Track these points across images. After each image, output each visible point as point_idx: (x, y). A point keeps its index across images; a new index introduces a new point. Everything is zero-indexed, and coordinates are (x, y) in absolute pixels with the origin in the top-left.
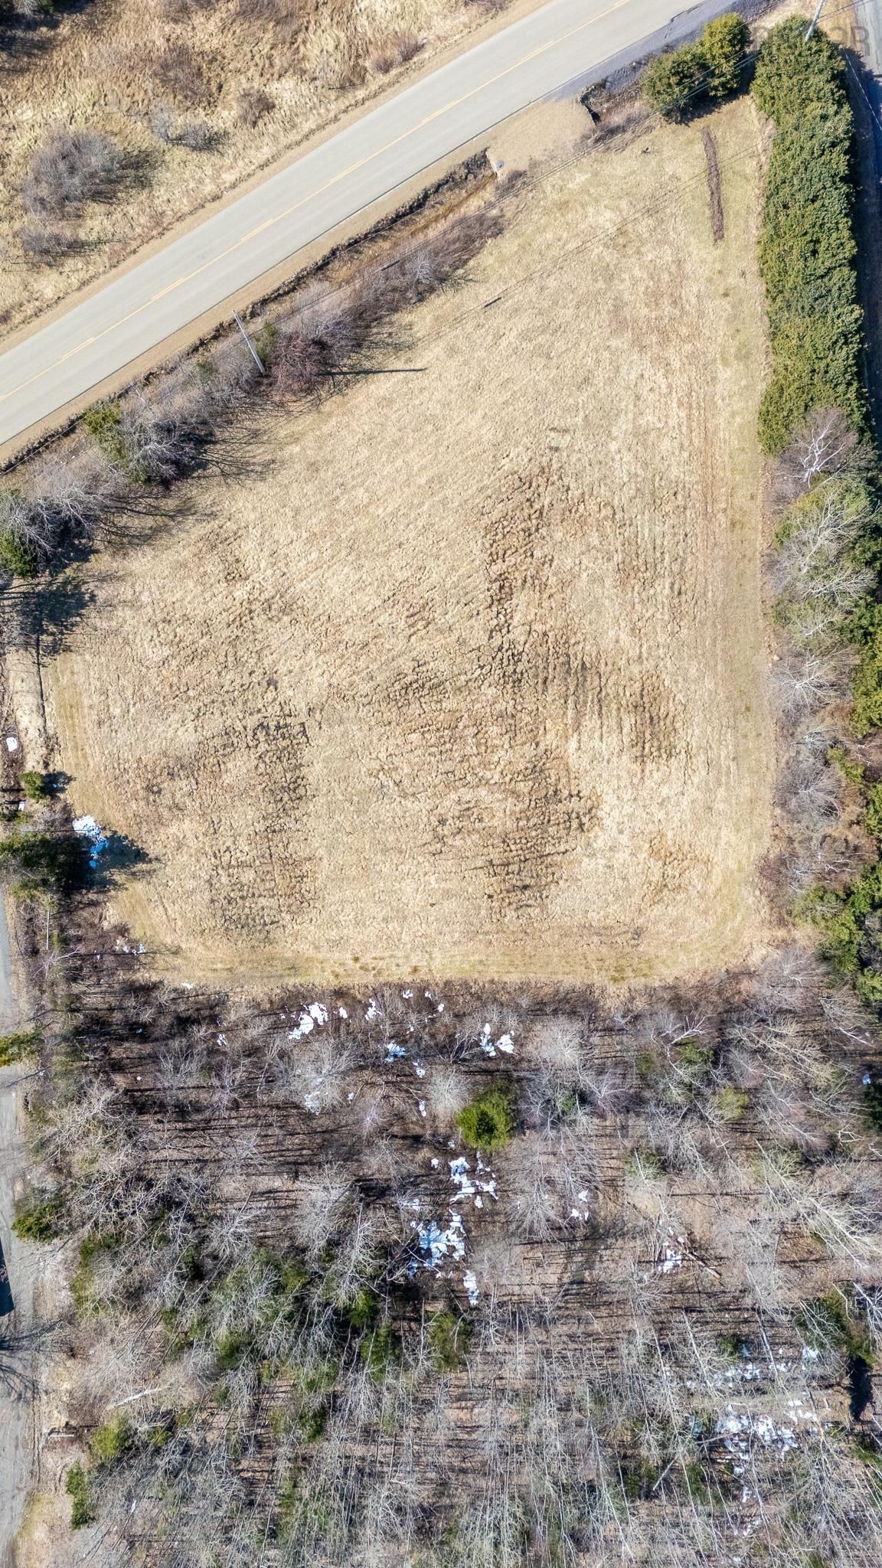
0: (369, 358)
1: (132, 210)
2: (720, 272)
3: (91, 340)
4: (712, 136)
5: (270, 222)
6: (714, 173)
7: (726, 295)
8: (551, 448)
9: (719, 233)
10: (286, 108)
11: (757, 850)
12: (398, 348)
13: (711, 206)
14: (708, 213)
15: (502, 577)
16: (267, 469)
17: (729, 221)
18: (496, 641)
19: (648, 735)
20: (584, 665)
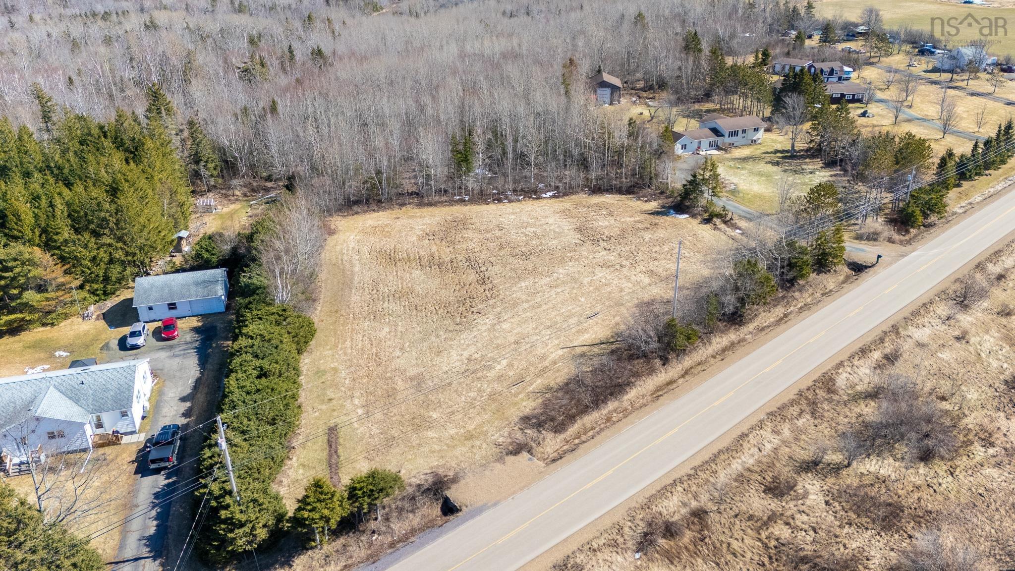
2: (334, 410)
9: (332, 431)
10: (753, 491)
12: (583, 355)
14: (341, 440)
18: (483, 269)
19: (392, 255)
20: (431, 267)
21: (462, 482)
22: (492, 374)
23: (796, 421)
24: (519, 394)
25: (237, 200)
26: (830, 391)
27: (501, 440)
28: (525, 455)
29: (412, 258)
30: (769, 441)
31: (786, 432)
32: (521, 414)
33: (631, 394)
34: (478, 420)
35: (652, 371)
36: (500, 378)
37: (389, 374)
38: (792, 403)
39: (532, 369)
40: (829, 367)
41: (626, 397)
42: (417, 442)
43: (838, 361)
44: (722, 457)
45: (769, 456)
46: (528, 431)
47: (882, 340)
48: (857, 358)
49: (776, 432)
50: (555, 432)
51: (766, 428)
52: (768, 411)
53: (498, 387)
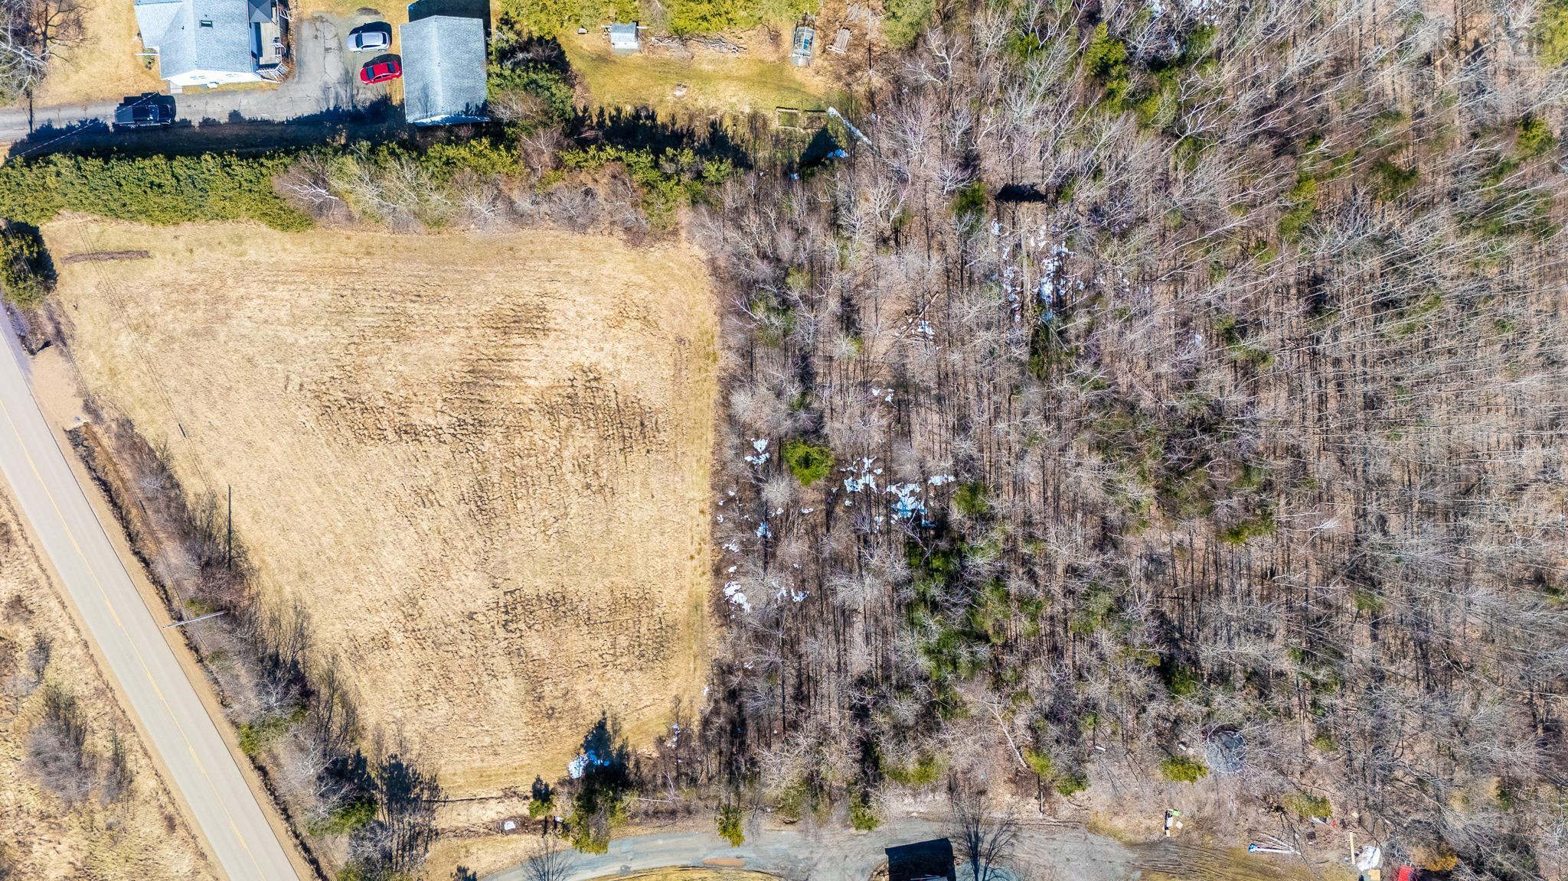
0: (220, 529)
1: (91, 714)
2: (173, 255)
3: (192, 750)
4: (67, 256)
5: (108, 602)
6: (95, 256)
7: (191, 251)
8: (300, 390)
9: (143, 254)
10: (20, 587)
11: (620, 248)
12: (214, 506)
13: (122, 259)
14: (127, 262)
15: (398, 432)
16: (301, 614)
25: (851, 83)
32: (136, 423)
52: (89, 643)
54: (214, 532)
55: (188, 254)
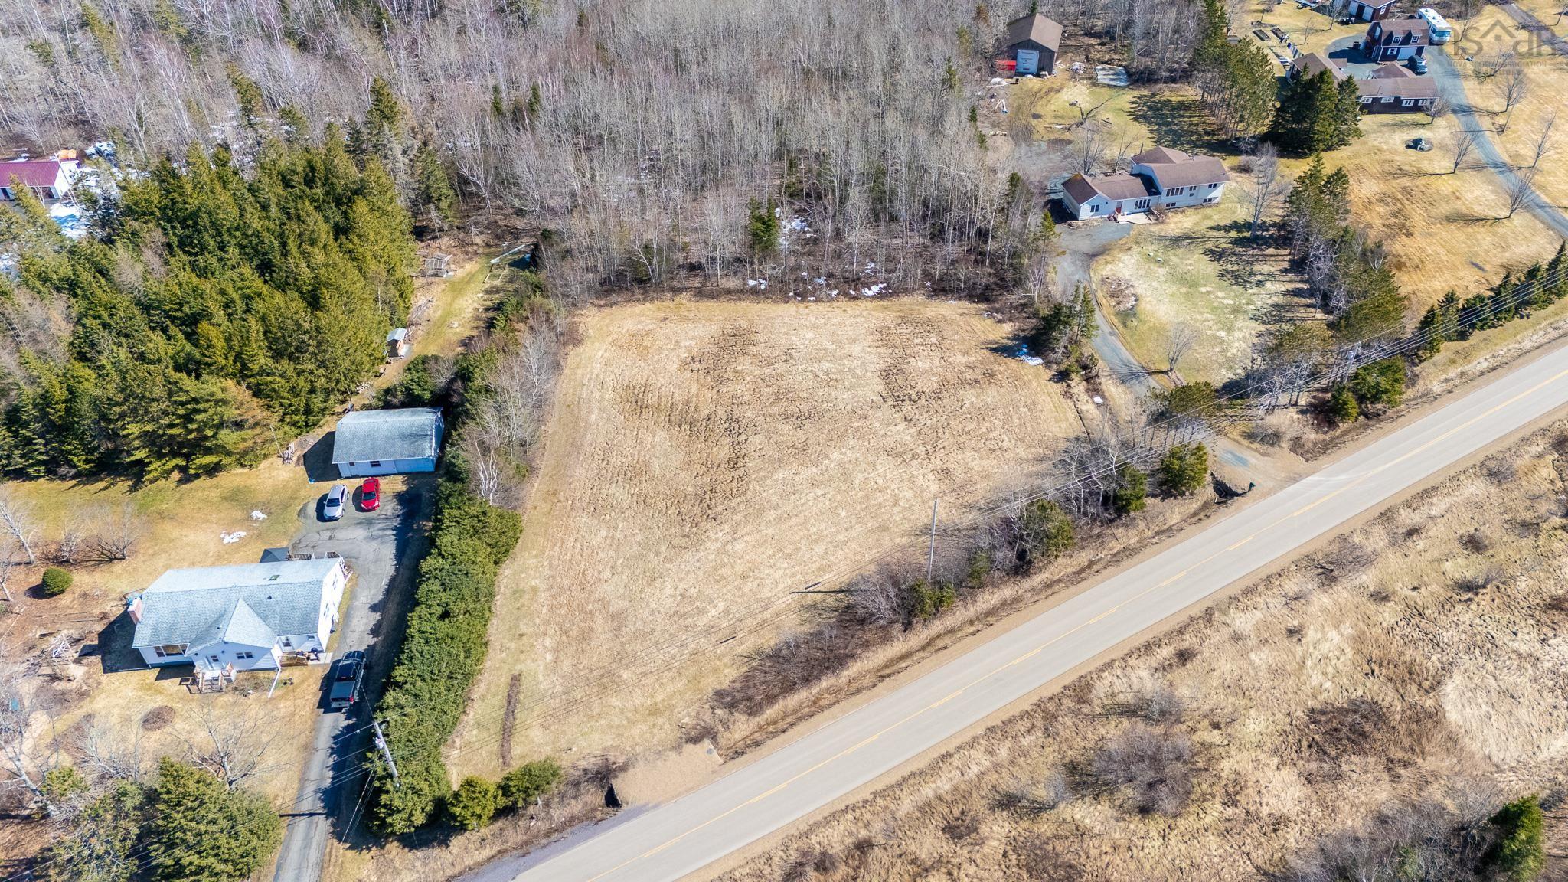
2: (522, 652)
3: (1093, 621)
4: (501, 761)
5: (935, 705)
7: (521, 635)
9: (516, 679)
10: (931, 827)
11: (581, 349)
12: (813, 607)
13: (517, 701)
14: (521, 696)
15: (735, 467)
17: (503, 693)
18: (742, 438)
19: (641, 395)
20: (680, 426)
21: (631, 771)
22: (702, 622)
23: (1022, 739)
24: (724, 656)
25: (476, 253)
26: (1081, 700)
27: (687, 720)
28: (707, 743)
29: (662, 406)
30: (979, 761)
31: (1004, 752)
32: (718, 687)
33: (854, 669)
34: (670, 688)
35: (886, 639)
36: (709, 630)
37: (590, 606)
38: (1025, 715)
39: (749, 621)
40: (1092, 668)
41: (845, 673)
42: (598, 710)
43: (1107, 660)
44: (912, 781)
45: (971, 781)
46: (719, 712)
47: (1181, 631)
48: (1136, 655)
49: (991, 753)
50: (750, 714)
51: (978, 747)
52: (990, 724)
53: (704, 643)
54: (843, 605)
55: (524, 638)
